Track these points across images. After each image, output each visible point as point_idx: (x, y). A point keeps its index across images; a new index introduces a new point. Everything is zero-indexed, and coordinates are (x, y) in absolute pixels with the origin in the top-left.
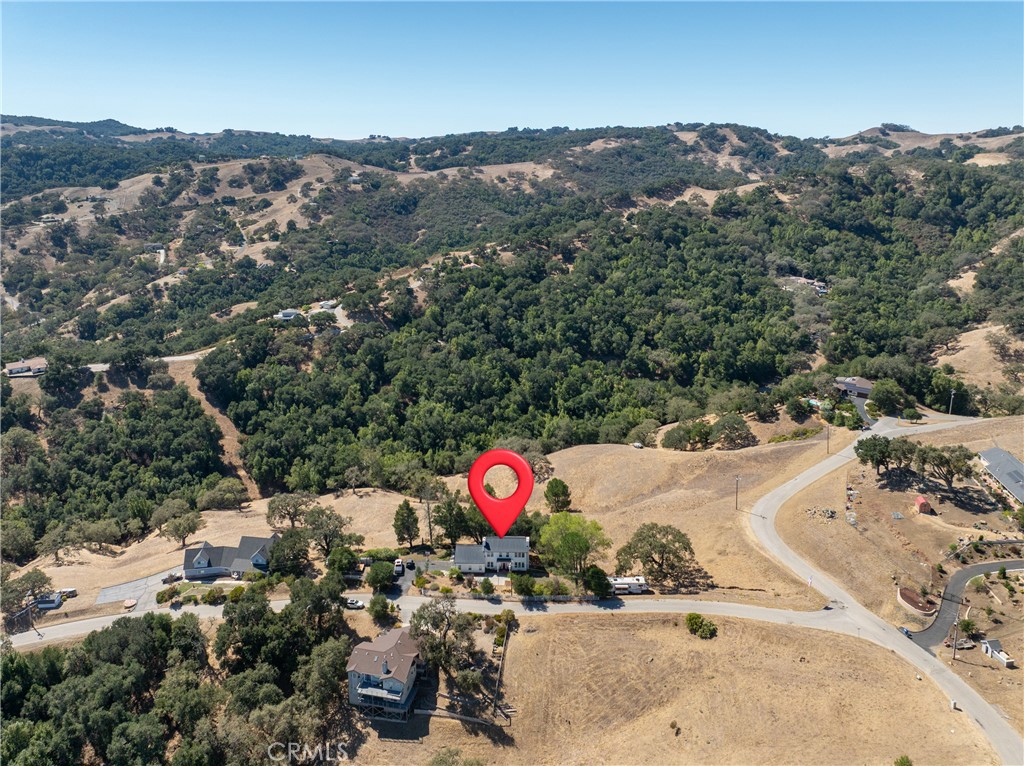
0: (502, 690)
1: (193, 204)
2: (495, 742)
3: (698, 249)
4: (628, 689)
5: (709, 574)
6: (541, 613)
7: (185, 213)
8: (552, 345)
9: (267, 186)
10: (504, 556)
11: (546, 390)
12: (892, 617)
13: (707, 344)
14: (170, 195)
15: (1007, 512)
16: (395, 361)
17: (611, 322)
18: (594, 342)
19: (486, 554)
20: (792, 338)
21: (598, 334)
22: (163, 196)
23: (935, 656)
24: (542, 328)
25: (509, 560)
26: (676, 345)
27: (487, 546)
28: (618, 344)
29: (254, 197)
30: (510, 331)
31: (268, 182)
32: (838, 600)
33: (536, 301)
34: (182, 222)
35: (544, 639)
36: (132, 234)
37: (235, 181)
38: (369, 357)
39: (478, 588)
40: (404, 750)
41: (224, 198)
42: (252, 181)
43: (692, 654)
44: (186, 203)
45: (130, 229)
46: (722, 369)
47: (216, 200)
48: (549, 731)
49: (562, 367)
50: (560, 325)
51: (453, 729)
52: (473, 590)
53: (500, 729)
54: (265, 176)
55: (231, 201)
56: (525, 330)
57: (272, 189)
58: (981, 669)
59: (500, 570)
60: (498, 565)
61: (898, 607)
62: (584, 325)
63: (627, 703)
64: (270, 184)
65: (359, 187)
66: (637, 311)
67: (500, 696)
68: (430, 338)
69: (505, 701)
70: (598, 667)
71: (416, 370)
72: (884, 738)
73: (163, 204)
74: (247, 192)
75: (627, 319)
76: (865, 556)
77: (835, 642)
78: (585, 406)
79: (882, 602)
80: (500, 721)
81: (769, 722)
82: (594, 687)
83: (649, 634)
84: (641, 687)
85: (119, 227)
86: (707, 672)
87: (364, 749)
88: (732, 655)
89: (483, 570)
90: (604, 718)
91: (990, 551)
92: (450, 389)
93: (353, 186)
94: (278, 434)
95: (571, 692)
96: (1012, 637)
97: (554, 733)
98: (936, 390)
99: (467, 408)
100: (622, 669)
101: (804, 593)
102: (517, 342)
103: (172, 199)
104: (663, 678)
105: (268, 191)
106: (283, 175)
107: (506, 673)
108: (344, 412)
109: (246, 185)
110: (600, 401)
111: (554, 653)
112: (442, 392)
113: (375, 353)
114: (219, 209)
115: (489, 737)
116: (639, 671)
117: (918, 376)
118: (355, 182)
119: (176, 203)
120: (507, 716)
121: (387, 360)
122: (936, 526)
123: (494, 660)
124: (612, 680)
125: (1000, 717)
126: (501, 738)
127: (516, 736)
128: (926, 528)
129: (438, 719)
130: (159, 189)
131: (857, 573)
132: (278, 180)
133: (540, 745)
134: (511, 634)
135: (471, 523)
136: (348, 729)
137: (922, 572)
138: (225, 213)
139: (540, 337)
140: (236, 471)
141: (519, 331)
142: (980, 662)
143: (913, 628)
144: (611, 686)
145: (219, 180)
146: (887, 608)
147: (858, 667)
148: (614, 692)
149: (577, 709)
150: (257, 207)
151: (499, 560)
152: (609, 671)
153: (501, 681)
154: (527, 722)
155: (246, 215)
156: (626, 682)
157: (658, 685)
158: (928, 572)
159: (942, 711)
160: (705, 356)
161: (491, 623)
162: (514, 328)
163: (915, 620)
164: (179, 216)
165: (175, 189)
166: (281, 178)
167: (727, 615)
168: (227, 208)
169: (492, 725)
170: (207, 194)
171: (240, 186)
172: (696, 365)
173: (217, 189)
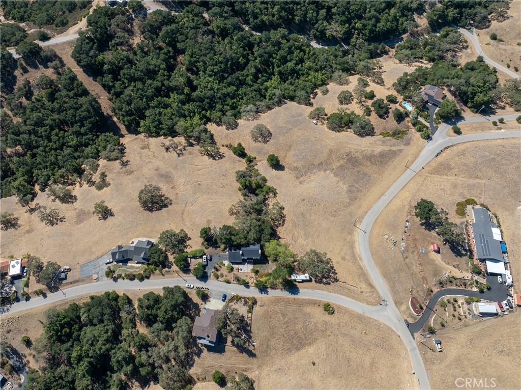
0: (251, 335)
2: (249, 356)
4: (298, 337)
5: (336, 272)
6: (266, 295)
12: (404, 313)
15: (470, 260)
16: (183, 43)
18: (297, 18)
21: (299, 12)
23: (414, 339)
24: (266, 9)
25: (252, 259)
27: (242, 254)
28: (310, 19)
30: (247, 12)
32: (386, 299)
35: (267, 310)
38: (167, 39)
40: (217, 357)
43: (324, 322)
46: (367, 34)
48: (269, 352)
50: (277, 8)
51: (234, 351)
53: (251, 351)
56: (256, 10)
58: (429, 350)
61: (408, 308)
63: (297, 343)
67: (250, 337)
69: (252, 339)
70: (287, 327)
72: (385, 383)
76: (402, 275)
77: (379, 327)
79: (402, 303)
80: (251, 348)
81: (347, 366)
82: (286, 336)
83: (308, 309)
84: (303, 336)
86: (328, 333)
87: (203, 355)
88: (339, 325)
89: (241, 261)
90: (288, 349)
91: (454, 282)
92: (216, 69)
94: (128, 102)
95: (277, 337)
96: (446, 335)
97: (270, 353)
98: (475, 102)
99: (226, 79)
100: (297, 328)
101: (372, 292)
104: (312, 333)
107: (252, 327)
108: (160, 83)
111: (271, 318)
112: (211, 71)
115: (247, 354)
116: (303, 329)
117: (469, 93)
120: (253, 346)
121: (178, 41)
122: (437, 262)
123: (248, 321)
124: (292, 333)
125: (427, 377)
126: (251, 354)
127: (257, 354)
128: (432, 262)
129: (228, 347)
131: (397, 284)
133: (265, 358)
134: (254, 306)
136: (196, 346)
137: (423, 290)
139: (265, 18)
140: (112, 118)
141: (253, 12)
142: (429, 346)
143: (411, 321)
144: (292, 336)
146: (403, 308)
147: (385, 340)
148: (293, 338)
149: (279, 344)
151: (248, 259)
152: (291, 329)
153: (250, 330)
154: (261, 348)
156: (297, 334)
157: (309, 336)
158: (425, 290)
159: (408, 372)
161: (246, 301)
162: (250, 10)
163: (412, 316)
167: (340, 304)
169: (248, 350)
172: (353, 30)
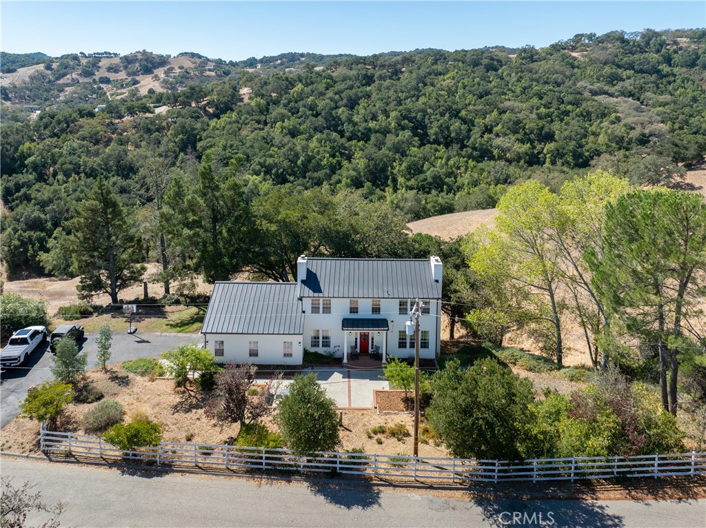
1: (75, 82)
3: (517, 74)
7: (67, 89)
8: (385, 132)
9: (138, 72)
10: (365, 311)
11: (384, 169)
13: (550, 137)
14: (56, 76)
16: (209, 140)
17: (447, 115)
19: (307, 304)
20: (630, 136)
21: (435, 124)
22: (51, 77)
24: (374, 118)
25: (382, 324)
26: (519, 136)
27: (312, 282)
28: (457, 134)
29: (126, 79)
30: (340, 120)
31: (139, 68)
33: (368, 96)
34: (62, 94)
36: (17, 101)
37: (112, 68)
38: (181, 136)
39: (272, 423)
41: (101, 78)
42: (126, 68)
44: (69, 81)
45: (16, 97)
46: (570, 159)
47: (94, 80)
49: (400, 150)
50: (393, 114)
52: (248, 429)
54: (137, 65)
55: (107, 81)
56: (355, 119)
57: (142, 74)
59: (353, 356)
60: (344, 341)
62: (419, 116)
64: (140, 70)
65: (213, 74)
66: (471, 107)
68: (252, 120)
71: (231, 146)
73: (50, 81)
74: (122, 75)
75: (463, 113)
78: (430, 184)
85: (7, 95)
89: (297, 358)
92: (270, 161)
93: (208, 73)
94: (43, 205)
99: (289, 182)
102: (347, 127)
103: (58, 79)
105: (139, 75)
106: (152, 64)
109: (121, 71)
110: (447, 180)
112: (259, 163)
113: (187, 132)
114: (95, 86)
118: (210, 70)
119: (61, 82)
121: (200, 139)
130: (49, 72)
132: (147, 67)
135: (265, 225)
138: (100, 88)
139: (372, 124)
141: (350, 121)
145: (99, 67)
150: (127, 84)
151: (347, 323)
155: (117, 90)
160: (551, 146)
162: (343, 118)
164: (62, 91)
165: (61, 72)
166: (149, 65)
168: (102, 85)
170: (88, 76)
171: (116, 71)
172: (541, 156)
173: (96, 73)
